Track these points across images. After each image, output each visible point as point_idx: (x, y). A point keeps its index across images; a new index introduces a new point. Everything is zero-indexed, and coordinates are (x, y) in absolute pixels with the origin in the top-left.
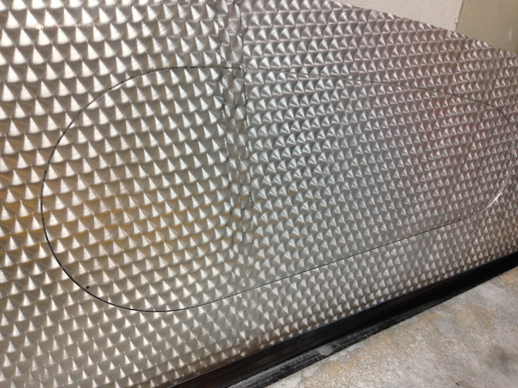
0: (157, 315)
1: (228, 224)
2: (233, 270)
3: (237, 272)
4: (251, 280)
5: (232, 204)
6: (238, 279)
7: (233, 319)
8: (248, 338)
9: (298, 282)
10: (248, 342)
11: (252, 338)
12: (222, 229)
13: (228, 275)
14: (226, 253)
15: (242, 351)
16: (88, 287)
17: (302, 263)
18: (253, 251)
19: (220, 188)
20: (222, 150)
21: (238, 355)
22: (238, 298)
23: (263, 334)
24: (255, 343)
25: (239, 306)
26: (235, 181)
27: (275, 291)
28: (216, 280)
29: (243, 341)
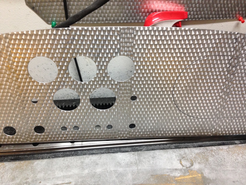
0: (192, 118)
1: (220, 99)
2: (217, 112)
3: (218, 112)
4: (221, 116)
5: (223, 94)
6: (217, 114)
7: (212, 125)
8: (214, 131)
9: (236, 120)
10: (214, 132)
11: (216, 131)
12: (217, 100)
13: (215, 113)
14: (216, 107)
15: (211, 134)
16: (178, 106)
17: (239, 115)
18: (224, 108)
19: (221, 89)
20: (225, 79)
21: (210, 135)
22: (215, 119)
23: (219, 131)
24: (216, 133)
25: (215, 122)
26: (225, 88)
27: (227, 121)
28: (211, 113)
29: (213, 131)
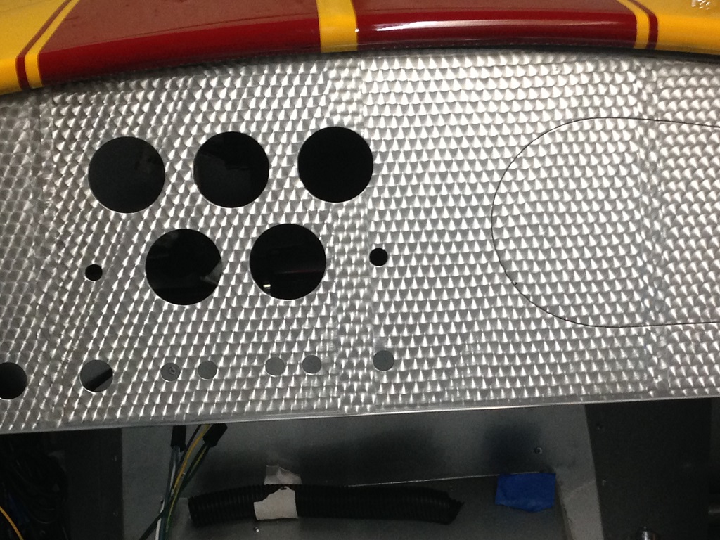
1: (639, 254)
2: (643, 300)
3: (647, 302)
4: (660, 315)
5: (643, 236)
6: (647, 310)
7: (641, 351)
8: (656, 377)
9: (715, 331)
10: (656, 381)
11: (660, 379)
12: (633, 258)
13: (637, 304)
14: (635, 281)
15: (650, 389)
16: (516, 283)
18: (664, 286)
19: (633, 220)
20: (636, 186)
21: (645, 393)
22: (647, 330)
23: (673, 377)
25: (648, 339)
26: (647, 215)
27: (688, 333)
28: (625, 305)
29: (651, 378)
